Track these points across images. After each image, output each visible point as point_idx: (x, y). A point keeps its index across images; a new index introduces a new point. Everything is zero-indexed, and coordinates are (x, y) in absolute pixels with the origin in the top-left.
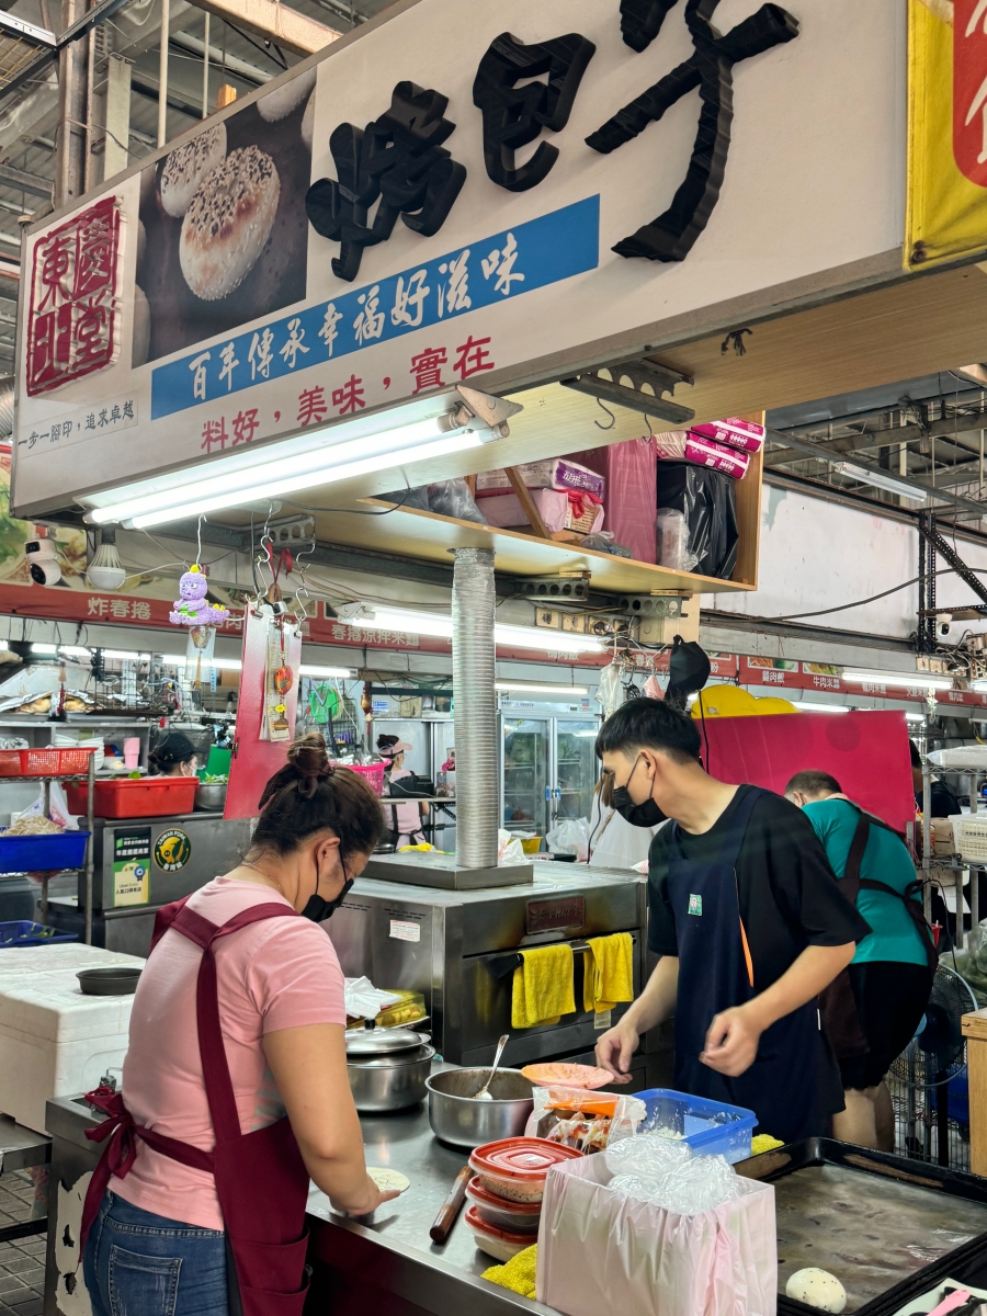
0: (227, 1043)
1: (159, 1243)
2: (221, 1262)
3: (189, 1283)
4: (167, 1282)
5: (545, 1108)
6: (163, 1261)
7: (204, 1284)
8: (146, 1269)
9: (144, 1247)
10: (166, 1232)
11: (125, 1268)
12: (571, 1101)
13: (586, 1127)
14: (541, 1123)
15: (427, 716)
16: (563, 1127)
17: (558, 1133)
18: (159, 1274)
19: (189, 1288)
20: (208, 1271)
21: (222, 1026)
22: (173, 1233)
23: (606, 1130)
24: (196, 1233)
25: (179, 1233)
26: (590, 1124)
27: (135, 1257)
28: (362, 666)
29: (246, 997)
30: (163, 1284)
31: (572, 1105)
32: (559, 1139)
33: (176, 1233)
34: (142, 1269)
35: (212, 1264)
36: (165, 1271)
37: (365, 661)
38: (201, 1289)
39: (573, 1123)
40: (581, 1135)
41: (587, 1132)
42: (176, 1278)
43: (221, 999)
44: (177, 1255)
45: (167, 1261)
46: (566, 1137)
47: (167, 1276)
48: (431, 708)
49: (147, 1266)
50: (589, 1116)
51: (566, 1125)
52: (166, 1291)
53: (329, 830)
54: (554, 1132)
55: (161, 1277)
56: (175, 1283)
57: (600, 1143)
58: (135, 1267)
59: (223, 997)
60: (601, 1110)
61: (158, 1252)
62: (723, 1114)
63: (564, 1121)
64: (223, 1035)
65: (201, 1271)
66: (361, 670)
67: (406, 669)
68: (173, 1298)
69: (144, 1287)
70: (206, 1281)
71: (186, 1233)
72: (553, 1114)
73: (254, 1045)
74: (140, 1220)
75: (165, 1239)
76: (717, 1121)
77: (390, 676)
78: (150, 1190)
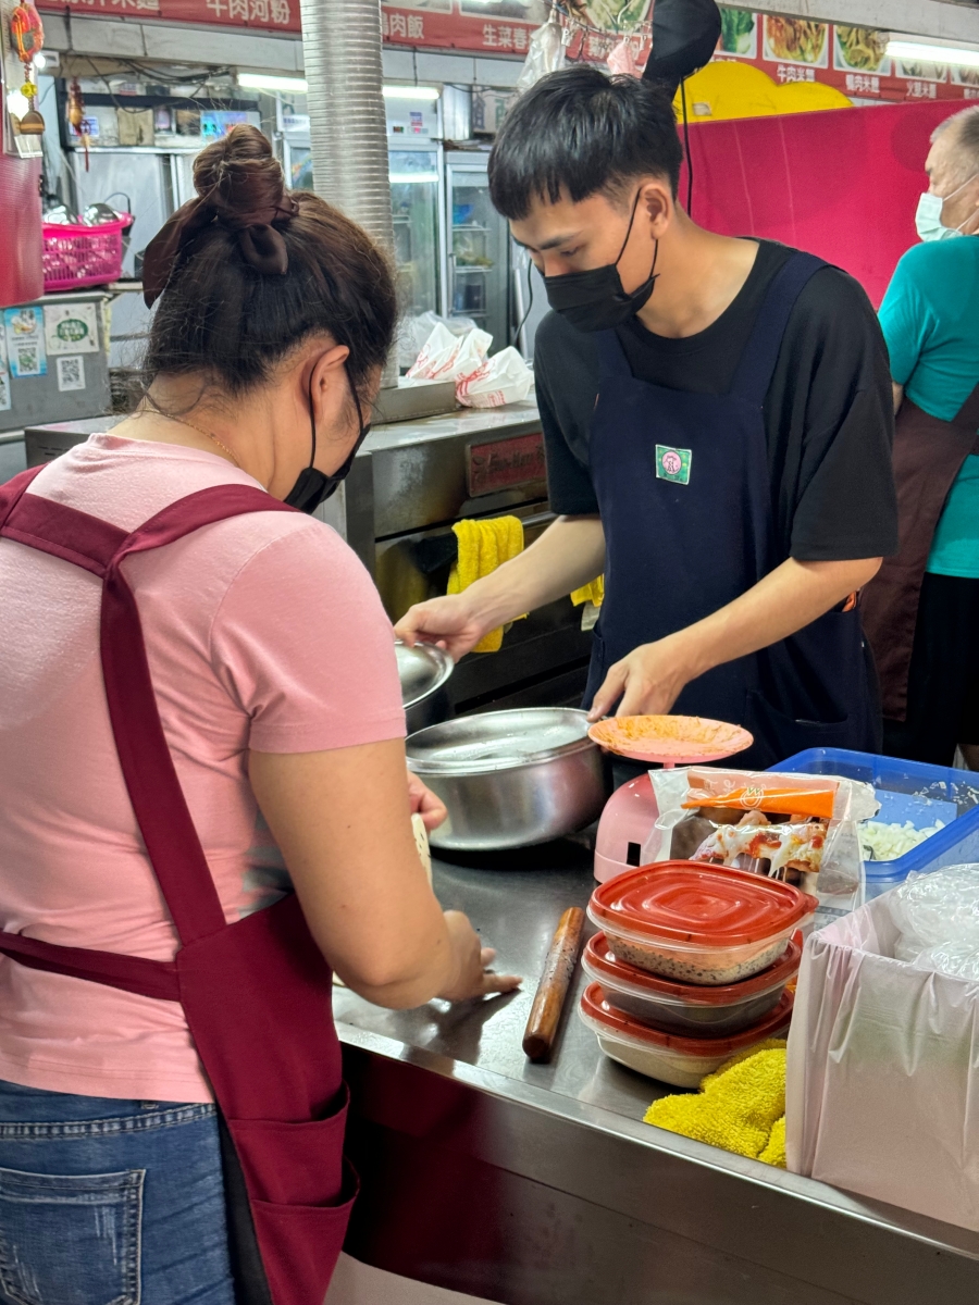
0: (179, 766)
1: (94, 1149)
2: (216, 1161)
3: (165, 1211)
4: (119, 1216)
5: (684, 807)
6: (105, 1181)
7: (190, 1208)
8: (72, 1201)
9: (62, 1160)
10: (100, 1126)
11: (26, 1205)
12: (738, 794)
13: (775, 836)
14: (677, 832)
15: (164, 143)
16: (727, 838)
17: (717, 849)
18: (100, 1206)
19: (165, 1219)
20: (195, 1180)
21: (168, 736)
22: (116, 1127)
23: (818, 843)
24: (163, 1118)
25: (130, 1125)
26: (784, 830)
27: (44, 1181)
28: (65, 46)
29: (213, 679)
30: (110, 1222)
31: (742, 799)
32: (719, 859)
33: (123, 1125)
34: (63, 1200)
35: (203, 1167)
36: (113, 1198)
37: (70, 37)
38: (188, 1217)
39: (747, 831)
40: (765, 851)
41: (778, 845)
42: (135, 1207)
43: (157, 684)
44: (133, 1166)
45: (115, 1179)
46: (734, 854)
47: (118, 1206)
48: (170, 129)
49: (72, 1194)
50: (775, 818)
51: (732, 834)
52: (119, 1235)
53: (324, 332)
54: (709, 846)
55: (105, 1211)
56: (135, 1216)
57: (807, 864)
58: (48, 1200)
59: (162, 678)
60: (804, 808)
61: (92, 1165)
62: (943, 785)
63: (724, 829)
64: (173, 753)
65: (184, 1185)
66: (63, 54)
67: (139, 53)
68: (135, 1244)
69: (72, 1234)
70: (195, 1200)
71: (143, 1121)
72: (699, 815)
73: (231, 766)
74: (43, 1112)
75: (101, 1139)
76: (929, 796)
77: (113, 67)
78: (47, 1051)
